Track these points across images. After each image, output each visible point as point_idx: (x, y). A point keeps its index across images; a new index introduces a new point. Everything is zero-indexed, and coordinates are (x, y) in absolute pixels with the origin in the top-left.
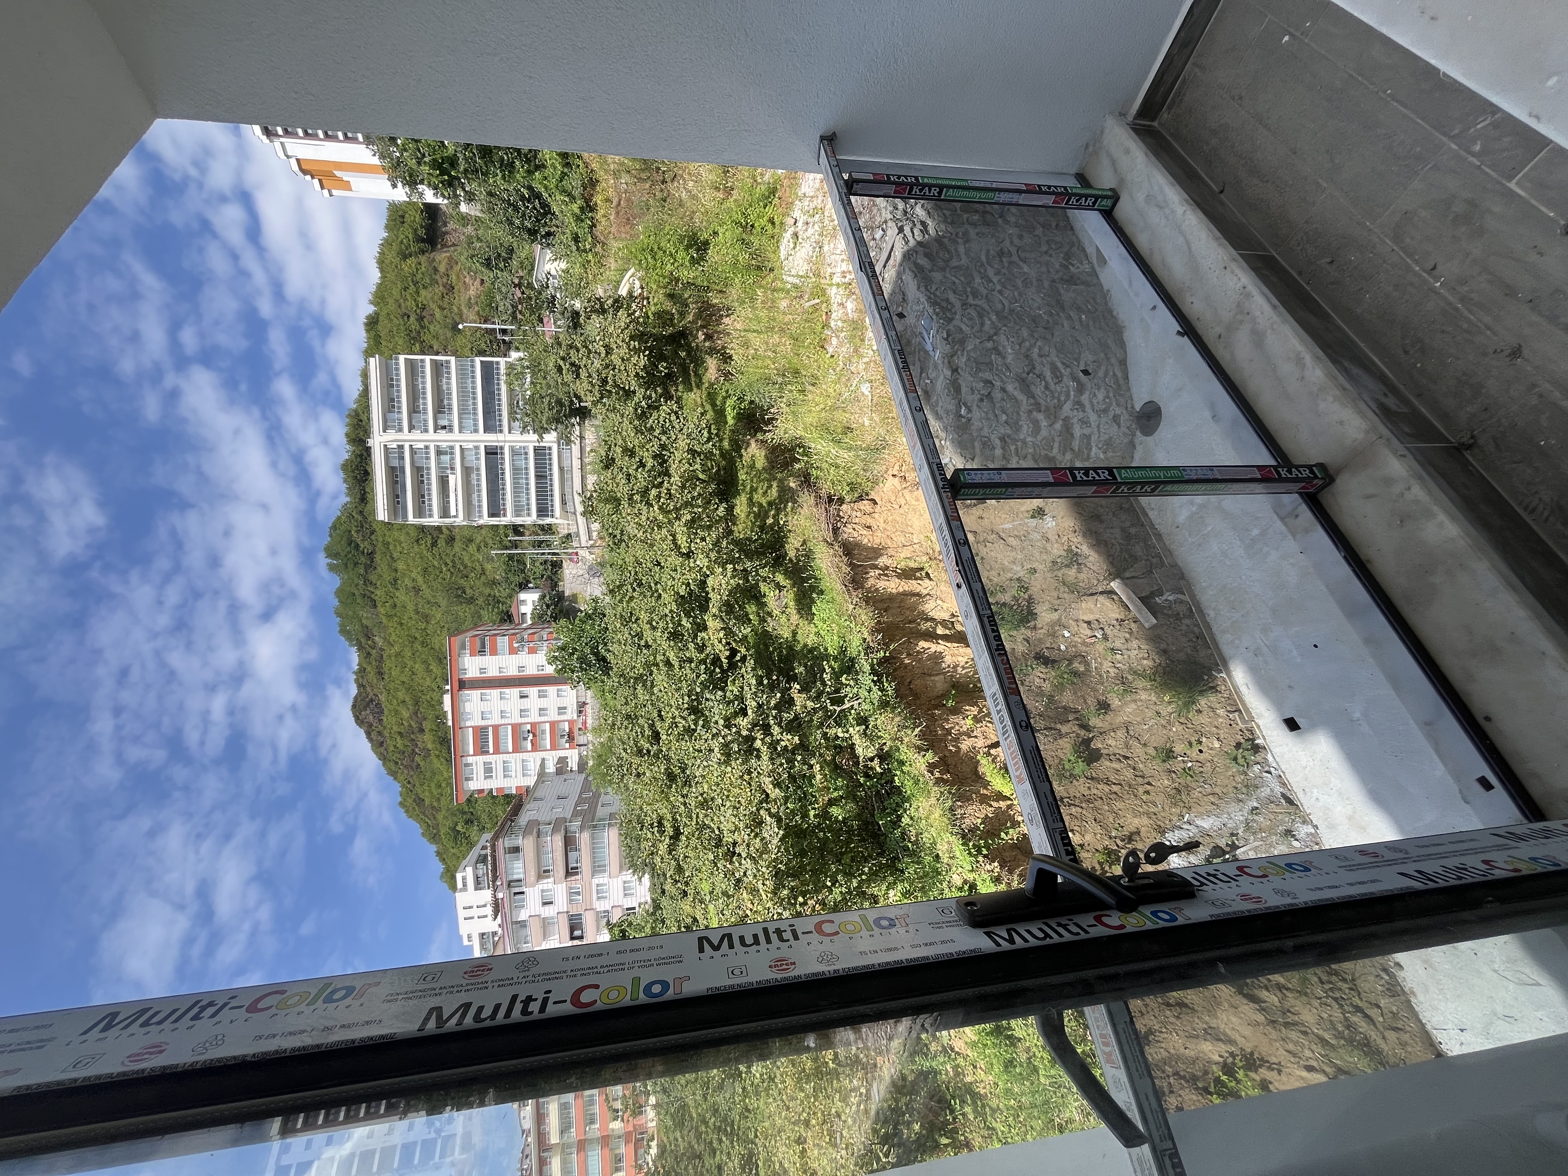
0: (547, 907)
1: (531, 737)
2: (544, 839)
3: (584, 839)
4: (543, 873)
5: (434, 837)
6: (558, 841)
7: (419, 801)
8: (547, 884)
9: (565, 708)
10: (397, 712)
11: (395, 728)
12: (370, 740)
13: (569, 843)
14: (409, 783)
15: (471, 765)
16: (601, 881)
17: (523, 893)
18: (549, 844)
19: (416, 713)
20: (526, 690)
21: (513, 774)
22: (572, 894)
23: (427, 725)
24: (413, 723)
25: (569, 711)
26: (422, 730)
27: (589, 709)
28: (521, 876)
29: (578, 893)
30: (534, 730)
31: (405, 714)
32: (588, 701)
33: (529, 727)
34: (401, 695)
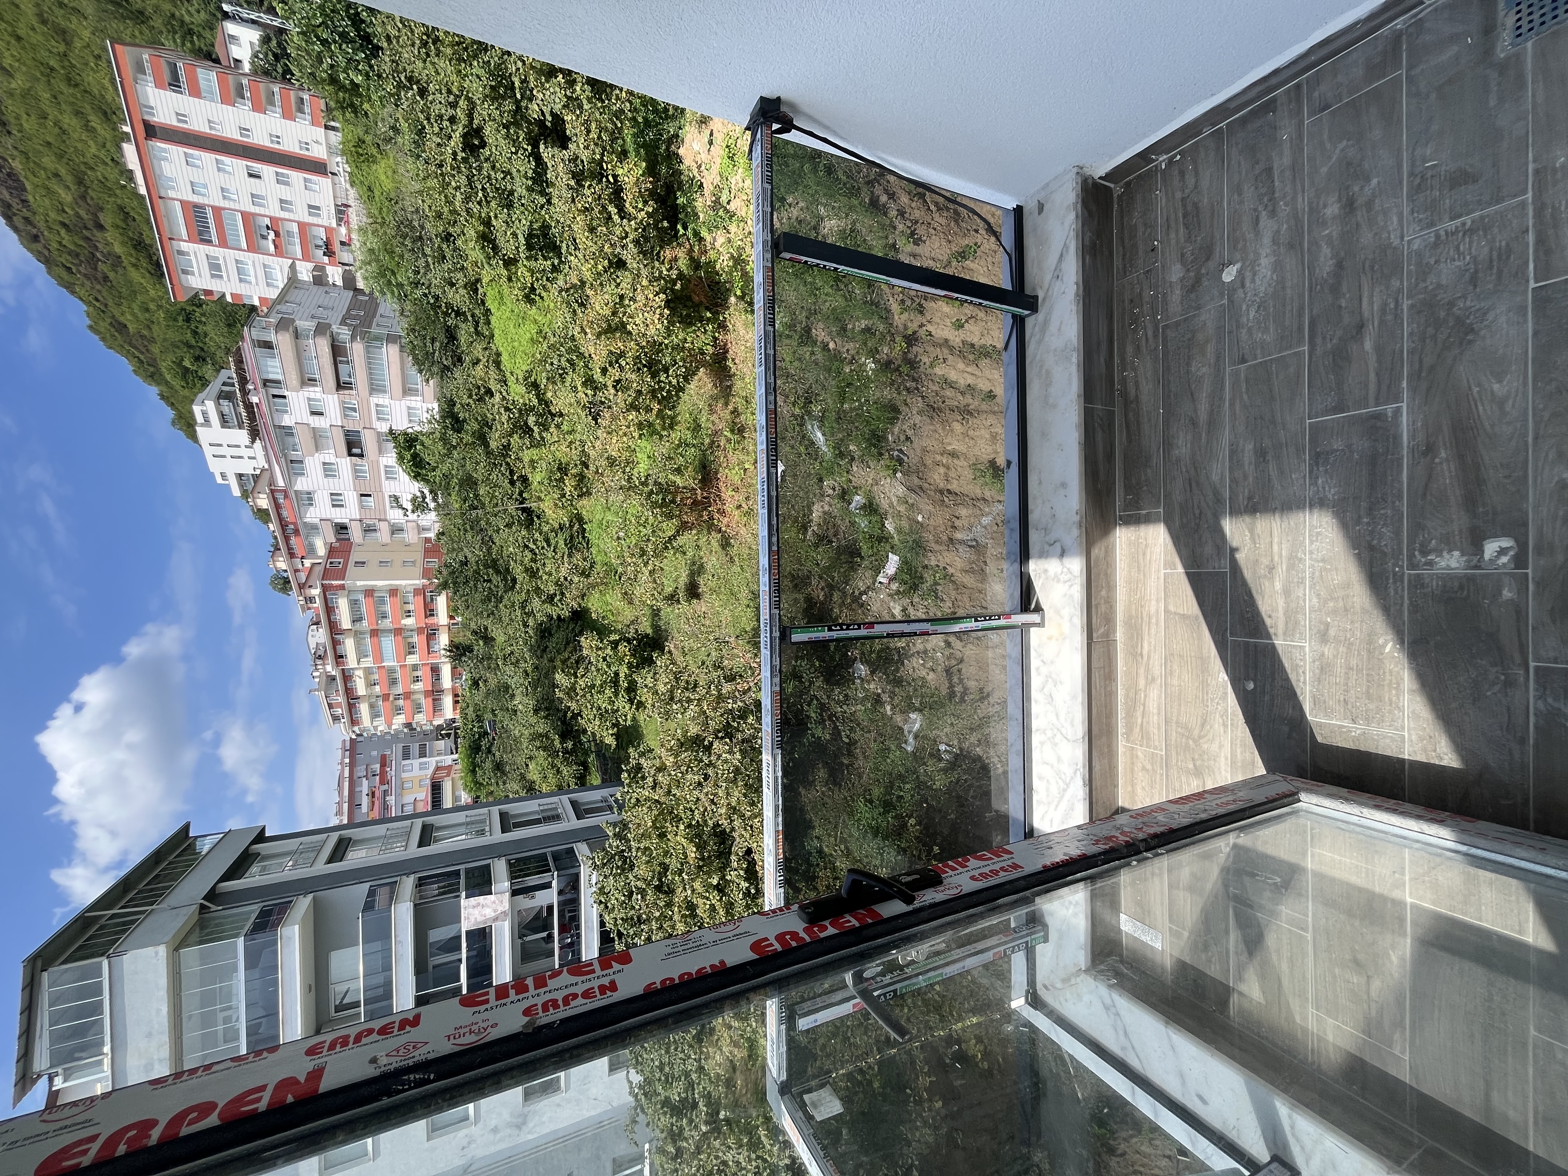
0: (316, 418)
1: (272, 236)
2: (305, 342)
3: (357, 350)
4: (308, 381)
5: (153, 376)
6: (323, 346)
7: (121, 328)
8: (315, 392)
9: (318, 208)
10: (49, 191)
11: (53, 215)
12: (15, 229)
13: (338, 351)
14: (97, 300)
15: (188, 254)
16: (381, 402)
17: (284, 397)
18: (313, 348)
19: (83, 197)
20: (257, 166)
21: (253, 281)
22: (347, 410)
23: (106, 219)
24: (82, 213)
25: (324, 212)
26: (101, 227)
27: (352, 214)
28: (280, 377)
29: (354, 410)
30: (275, 226)
31: (67, 197)
32: (350, 203)
33: (267, 221)
34: (48, 161)
